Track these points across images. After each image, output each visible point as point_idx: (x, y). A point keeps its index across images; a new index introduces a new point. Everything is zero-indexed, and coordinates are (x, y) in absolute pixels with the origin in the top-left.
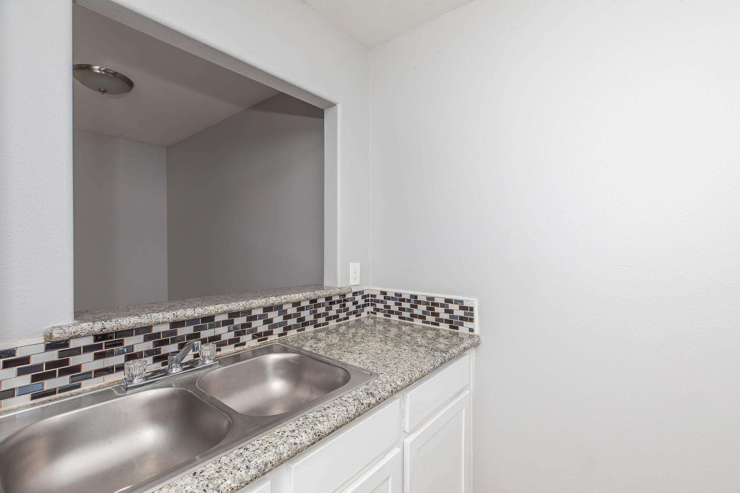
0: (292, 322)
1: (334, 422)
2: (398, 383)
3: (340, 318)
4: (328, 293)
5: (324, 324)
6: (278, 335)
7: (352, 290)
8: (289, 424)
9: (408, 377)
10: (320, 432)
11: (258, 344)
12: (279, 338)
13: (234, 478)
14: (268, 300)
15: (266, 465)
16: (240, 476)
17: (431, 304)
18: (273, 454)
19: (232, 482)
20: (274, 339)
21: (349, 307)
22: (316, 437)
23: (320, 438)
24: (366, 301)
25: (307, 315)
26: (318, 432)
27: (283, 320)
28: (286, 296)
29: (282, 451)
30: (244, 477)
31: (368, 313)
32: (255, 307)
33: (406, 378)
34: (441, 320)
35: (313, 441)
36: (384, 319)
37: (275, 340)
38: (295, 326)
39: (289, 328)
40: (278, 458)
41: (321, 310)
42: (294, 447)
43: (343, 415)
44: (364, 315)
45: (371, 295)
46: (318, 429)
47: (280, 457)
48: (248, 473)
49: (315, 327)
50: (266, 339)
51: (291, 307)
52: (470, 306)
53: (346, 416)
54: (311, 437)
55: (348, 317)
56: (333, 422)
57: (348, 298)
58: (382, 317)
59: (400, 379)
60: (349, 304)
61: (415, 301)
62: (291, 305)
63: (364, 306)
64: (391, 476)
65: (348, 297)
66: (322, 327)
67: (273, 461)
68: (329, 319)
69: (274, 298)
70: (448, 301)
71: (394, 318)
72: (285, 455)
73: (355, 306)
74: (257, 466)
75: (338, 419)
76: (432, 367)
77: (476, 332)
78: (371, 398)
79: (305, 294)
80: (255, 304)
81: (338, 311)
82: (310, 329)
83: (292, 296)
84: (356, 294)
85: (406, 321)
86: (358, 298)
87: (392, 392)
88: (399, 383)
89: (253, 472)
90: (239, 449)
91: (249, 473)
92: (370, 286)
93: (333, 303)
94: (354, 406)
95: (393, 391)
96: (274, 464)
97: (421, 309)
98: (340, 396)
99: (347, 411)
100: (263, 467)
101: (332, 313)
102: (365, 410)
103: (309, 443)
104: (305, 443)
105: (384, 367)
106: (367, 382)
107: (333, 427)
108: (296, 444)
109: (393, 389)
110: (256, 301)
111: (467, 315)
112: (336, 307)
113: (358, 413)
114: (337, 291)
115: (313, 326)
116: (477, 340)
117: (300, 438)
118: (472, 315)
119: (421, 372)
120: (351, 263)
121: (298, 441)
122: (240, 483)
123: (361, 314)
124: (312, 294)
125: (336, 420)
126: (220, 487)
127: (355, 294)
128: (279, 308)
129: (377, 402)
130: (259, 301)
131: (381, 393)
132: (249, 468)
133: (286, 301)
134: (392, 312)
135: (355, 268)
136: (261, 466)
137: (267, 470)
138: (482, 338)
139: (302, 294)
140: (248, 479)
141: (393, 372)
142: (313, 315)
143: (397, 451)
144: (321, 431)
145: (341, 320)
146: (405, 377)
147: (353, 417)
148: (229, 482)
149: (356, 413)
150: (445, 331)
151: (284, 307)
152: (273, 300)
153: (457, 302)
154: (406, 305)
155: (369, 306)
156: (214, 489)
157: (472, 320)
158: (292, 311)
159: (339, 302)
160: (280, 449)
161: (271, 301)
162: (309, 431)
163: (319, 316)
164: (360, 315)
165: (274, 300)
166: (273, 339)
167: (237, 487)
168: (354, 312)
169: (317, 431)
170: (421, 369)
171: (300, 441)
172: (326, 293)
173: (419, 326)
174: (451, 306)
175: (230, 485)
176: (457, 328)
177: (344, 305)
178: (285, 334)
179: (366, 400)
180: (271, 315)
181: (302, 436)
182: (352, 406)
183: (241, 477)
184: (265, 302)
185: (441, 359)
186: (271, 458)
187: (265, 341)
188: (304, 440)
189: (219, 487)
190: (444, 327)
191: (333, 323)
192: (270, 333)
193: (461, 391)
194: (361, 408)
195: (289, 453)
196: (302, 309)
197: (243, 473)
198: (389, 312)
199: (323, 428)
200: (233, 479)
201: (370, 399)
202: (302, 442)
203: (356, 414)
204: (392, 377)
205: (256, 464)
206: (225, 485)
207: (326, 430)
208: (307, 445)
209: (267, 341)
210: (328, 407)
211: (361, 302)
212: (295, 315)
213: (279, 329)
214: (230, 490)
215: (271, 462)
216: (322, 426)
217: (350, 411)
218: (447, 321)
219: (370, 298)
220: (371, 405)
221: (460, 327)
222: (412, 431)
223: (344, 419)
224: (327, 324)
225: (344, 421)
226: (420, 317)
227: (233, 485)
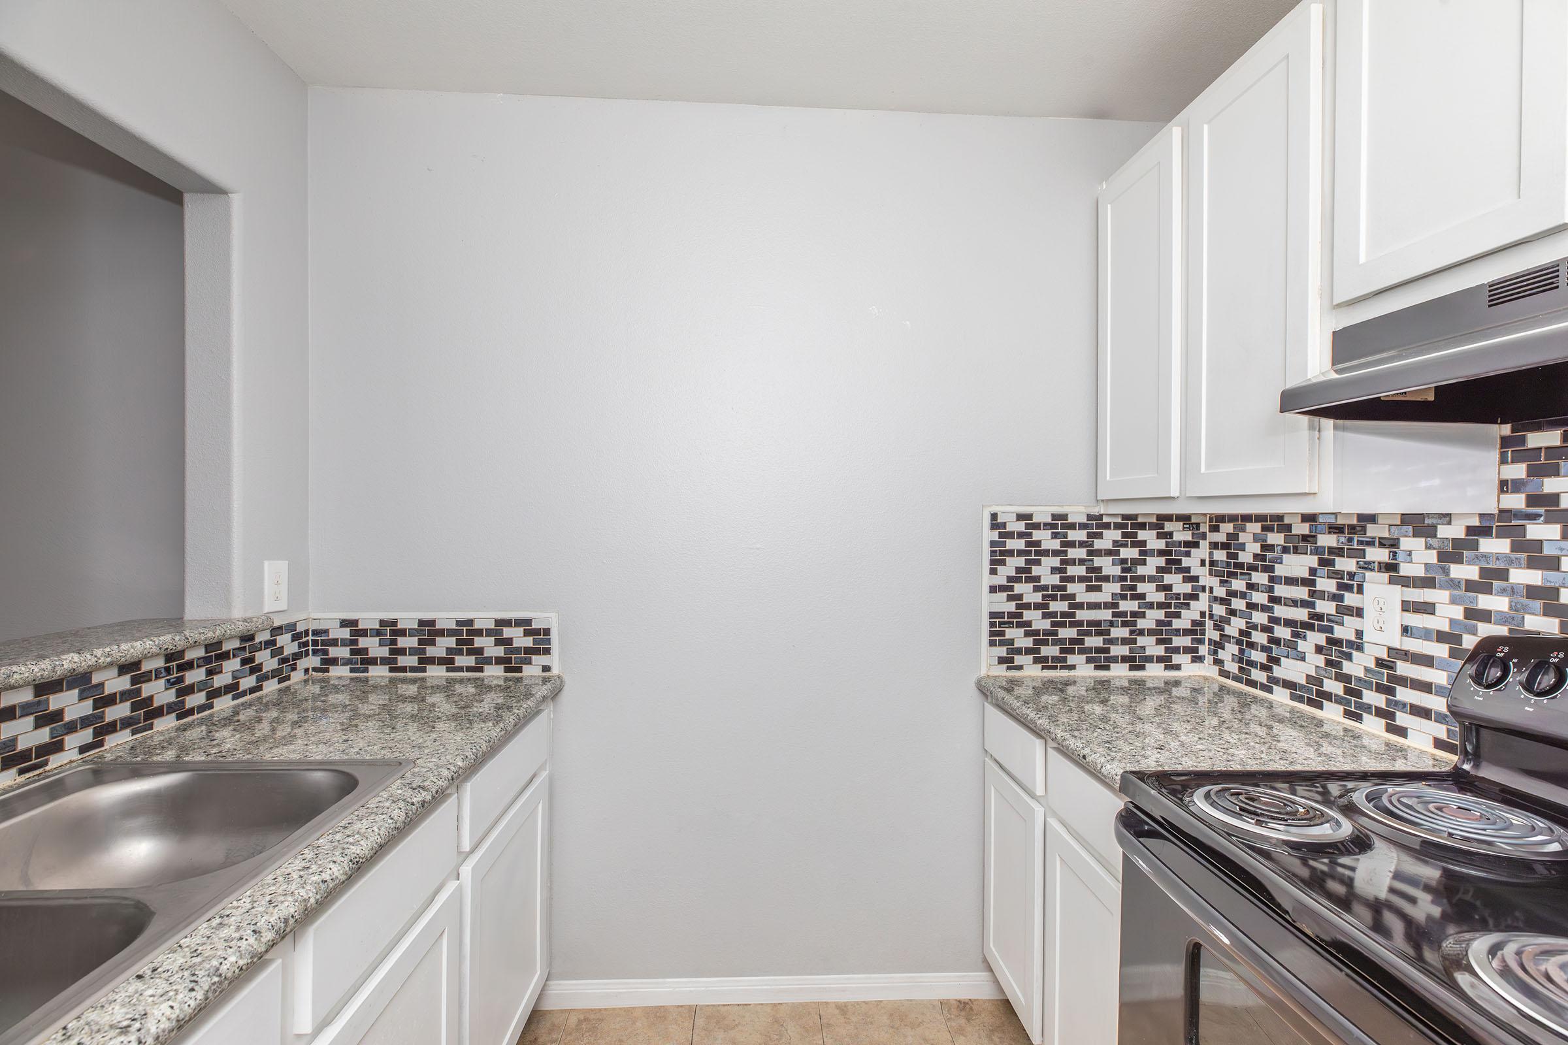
0: (114, 713)
1: (376, 837)
2: (458, 764)
3: (241, 689)
4: (218, 633)
5: (202, 708)
6: (77, 749)
7: (273, 623)
8: (287, 863)
9: (472, 752)
10: (357, 856)
11: (22, 779)
12: (81, 756)
13: (239, 951)
14: (57, 663)
15: (286, 921)
16: (248, 947)
17: (466, 633)
18: (293, 903)
19: (237, 957)
20: (68, 761)
21: (262, 663)
22: (354, 866)
23: (360, 867)
24: (300, 645)
25: (159, 692)
26: (356, 858)
27: (93, 710)
28: (108, 649)
29: (306, 897)
30: (255, 947)
31: (307, 671)
32: (21, 682)
33: (469, 754)
34: (488, 661)
35: (350, 873)
36: (352, 679)
37: (71, 762)
38: (126, 723)
39: (112, 728)
40: (302, 907)
41: (194, 676)
42: (323, 886)
43: (387, 825)
44: (297, 677)
45: (313, 631)
46: (354, 853)
47: (306, 906)
48: (260, 940)
49: (179, 718)
50: (46, 763)
51: (116, 675)
52: (543, 627)
53: (392, 826)
54: (346, 867)
55: (261, 685)
56: (374, 839)
57: (261, 643)
58: (344, 675)
59: (459, 758)
60: (263, 657)
61: (429, 630)
62: (115, 671)
63: (297, 656)
64: (446, 929)
65: (260, 640)
66: (196, 716)
67: (296, 914)
68: (214, 694)
69: (76, 658)
70: (502, 623)
71: (379, 673)
72: (312, 901)
73: (276, 659)
74: (272, 926)
75: (381, 833)
76: (503, 733)
77: (555, 671)
78: (424, 793)
79: (160, 641)
80: (22, 676)
81: (236, 676)
82: (165, 724)
83: (124, 646)
84: (280, 632)
85: (409, 674)
86: (284, 640)
87: (453, 779)
88: (460, 764)
89: (268, 936)
90: (207, 921)
91: (262, 939)
92: (310, 611)
93: (225, 656)
94: (400, 809)
95: (454, 777)
96: (297, 919)
97: (445, 643)
98: (361, 803)
99: (392, 819)
100: (282, 925)
101: (219, 681)
102: (418, 813)
103: (343, 878)
104: (340, 877)
105: (416, 749)
106: (400, 774)
107: (376, 846)
108: (326, 881)
109: (453, 774)
110: (23, 669)
111: (539, 644)
112: (232, 665)
113: (409, 819)
114: (240, 627)
115: (174, 715)
116: (558, 682)
117: (328, 872)
118: (548, 642)
119: (489, 741)
120: (266, 563)
121: (326, 876)
122: (251, 958)
123: (289, 676)
124: (177, 638)
125: (379, 834)
126: (221, 970)
127: (276, 631)
128: (80, 681)
129: (433, 797)
130: (33, 667)
131: (434, 782)
132: (260, 932)
133: (109, 659)
134: (373, 661)
135: (275, 573)
136: (279, 924)
137: (288, 930)
138: (566, 678)
139: (151, 640)
140: (263, 949)
141: (439, 752)
142: (173, 691)
143: (452, 885)
144: (360, 855)
145: (244, 694)
146: (467, 754)
147: (403, 827)
148: (233, 959)
149: (406, 819)
150: (498, 677)
151: (96, 679)
152: (70, 661)
153: (519, 623)
154: (409, 642)
155: (309, 655)
156: (211, 974)
157: (547, 651)
158: (116, 684)
159: (236, 652)
160: (301, 894)
161: (67, 665)
162: (339, 859)
163: (190, 690)
164: (288, 678)
165: (76, 659)
166: (65, 762)
167: (248, 964)
168: (275, 673)
169: (353, 856)
170: (488, 738)
171: (331, 875)
172: (214, 633)
173: (441, 677)
174: (507, 632)
175: (236, 962)
176: (519, 670)
177: (251, 660)
178: (100, 744)
179: (415, 797)
180: (55, 702)
181: (330, 869)
182: (397, 810)
183: (250, 948)
184: (49, 667)
185: (514, 718)
186: (292, 910)
187: (42, 769)
188: (336, 874)
189: (218, 970)
190: (494, 672)
191: (224, 704)
192: (56, 747)
193: (534, 776)
194: (412, 810)
195: (318, 897)
196: (146, 677)
197: (252, 940)
198: (365, 661)
199: (361, 849)
200: (238, 954)
201: (423, 795)
202: (334, 876)
203: (406, 821)
204: (443, 758)
205: (270, 924)
206: (228, 965)
207: (367, 852)
208: (341, 881)
209: (47, 768)
210: (349, 824)
211: (291, 648)
212: (125, 695)
213: (81, 733)
214: (237, 971)
215: (292, 917)
216: (359, 848)
217: (396, 818)
218: (499, 661)
219: (310, 638)
220: (426, 804)
221: (524, 667)
222: (472, 851)
223: (390, 831)
224: (211, 706)
225: (391, 833)
226: (442, 661)
227: (241, 963)
